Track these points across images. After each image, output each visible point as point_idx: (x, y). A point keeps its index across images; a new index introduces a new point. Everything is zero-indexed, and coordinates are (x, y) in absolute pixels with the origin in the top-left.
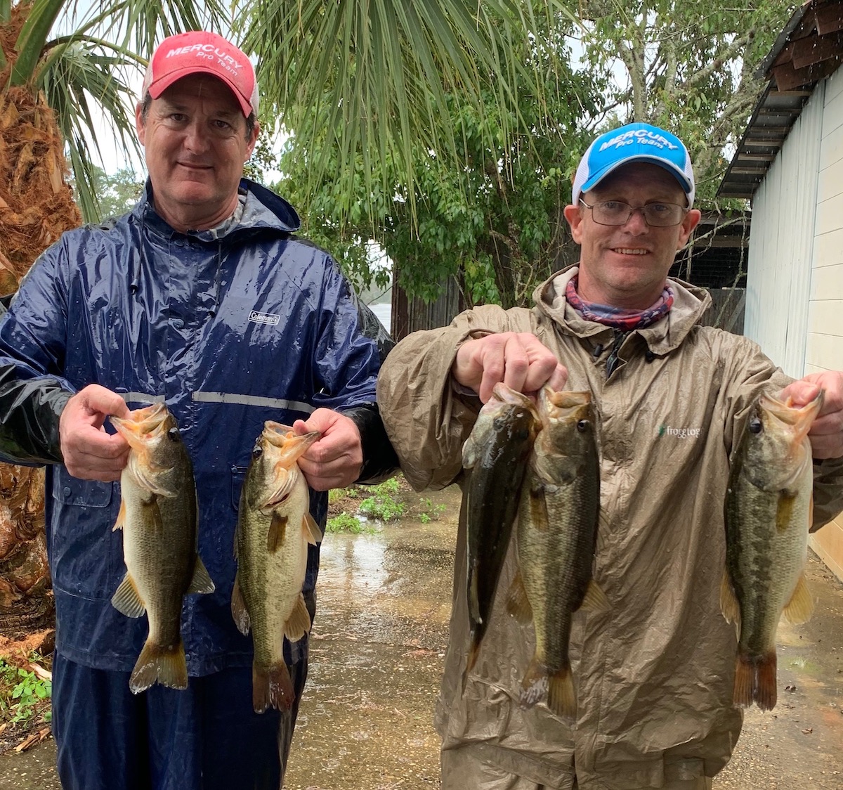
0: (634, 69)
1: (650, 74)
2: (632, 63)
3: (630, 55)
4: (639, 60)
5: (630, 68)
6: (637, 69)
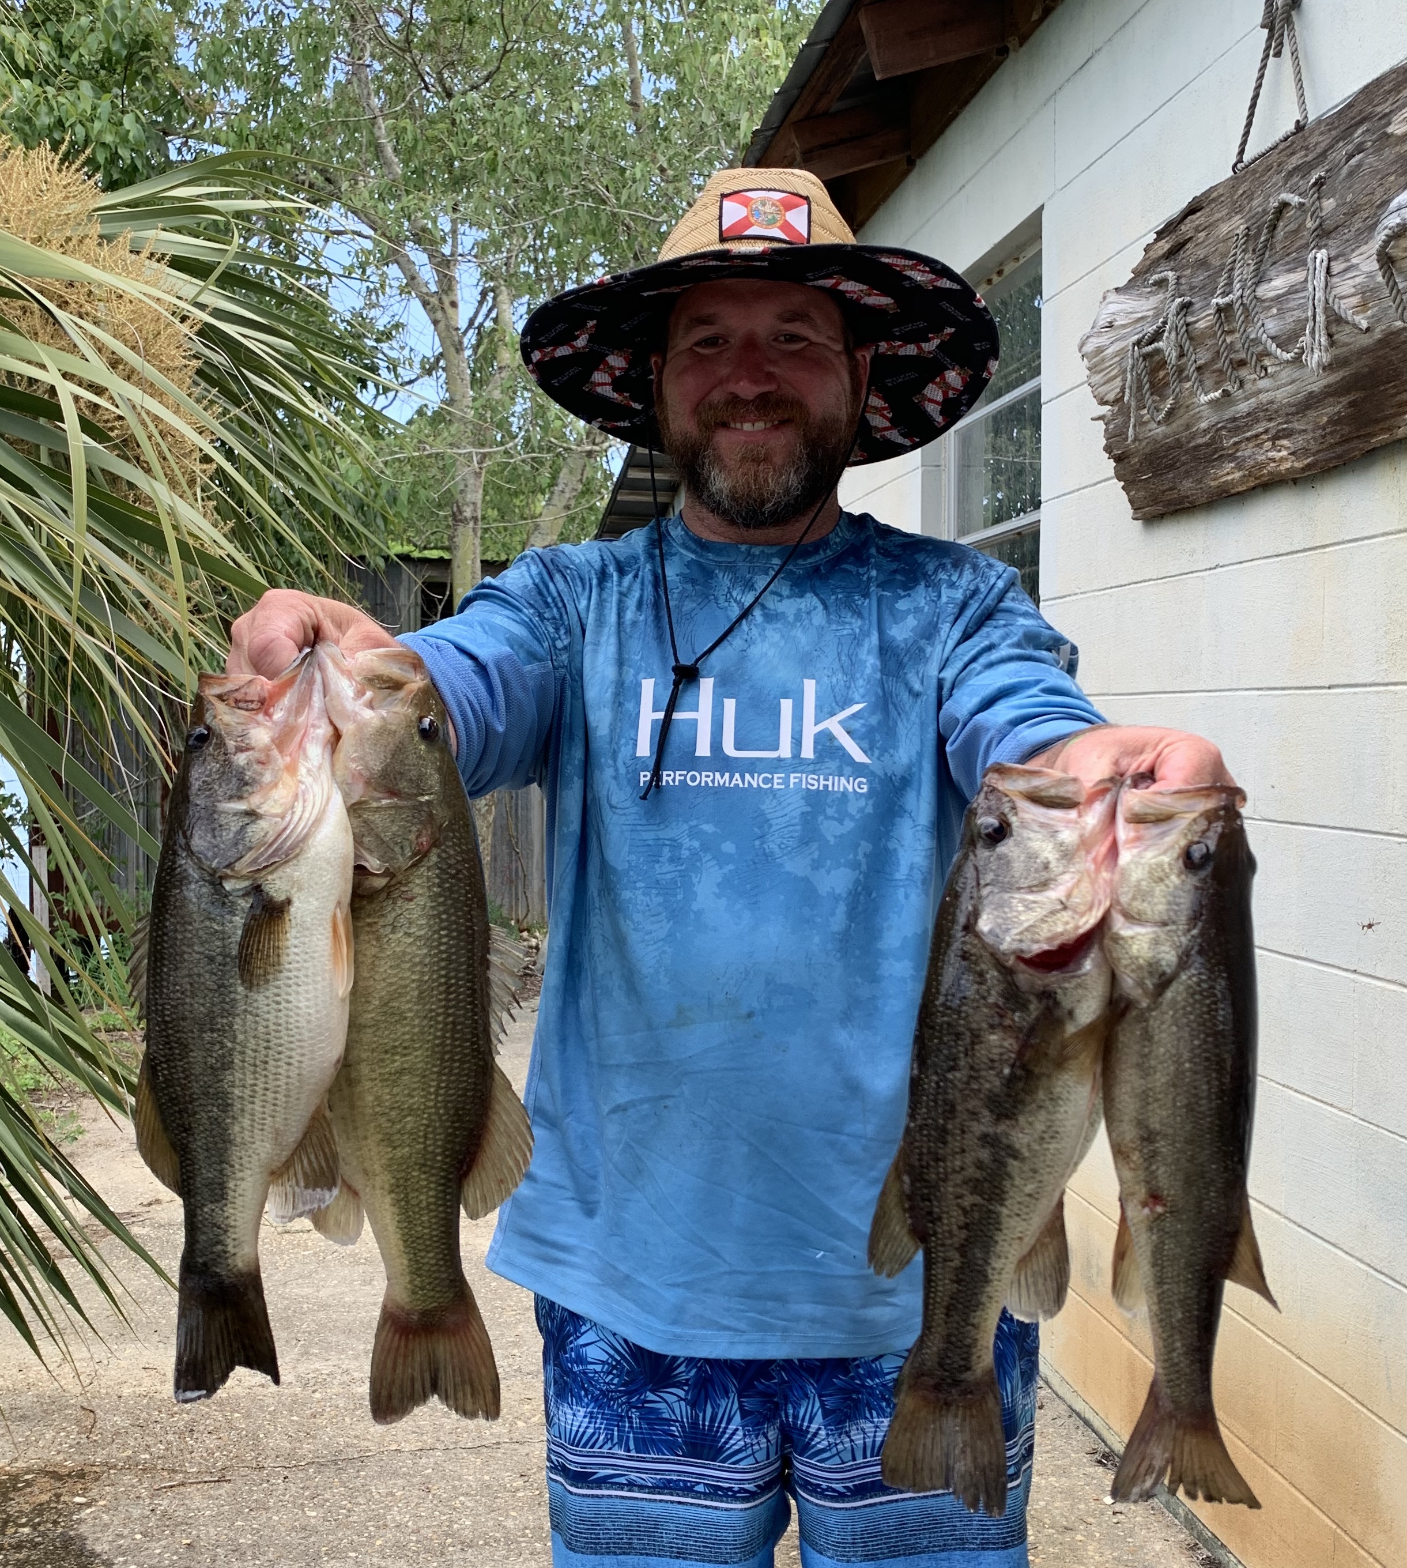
0: (442, 324)
1: (471, 331)
2: (439, 315)
3: (434, 300)
4: (450, 310)
5: (435, 322)
6: (447, 324)
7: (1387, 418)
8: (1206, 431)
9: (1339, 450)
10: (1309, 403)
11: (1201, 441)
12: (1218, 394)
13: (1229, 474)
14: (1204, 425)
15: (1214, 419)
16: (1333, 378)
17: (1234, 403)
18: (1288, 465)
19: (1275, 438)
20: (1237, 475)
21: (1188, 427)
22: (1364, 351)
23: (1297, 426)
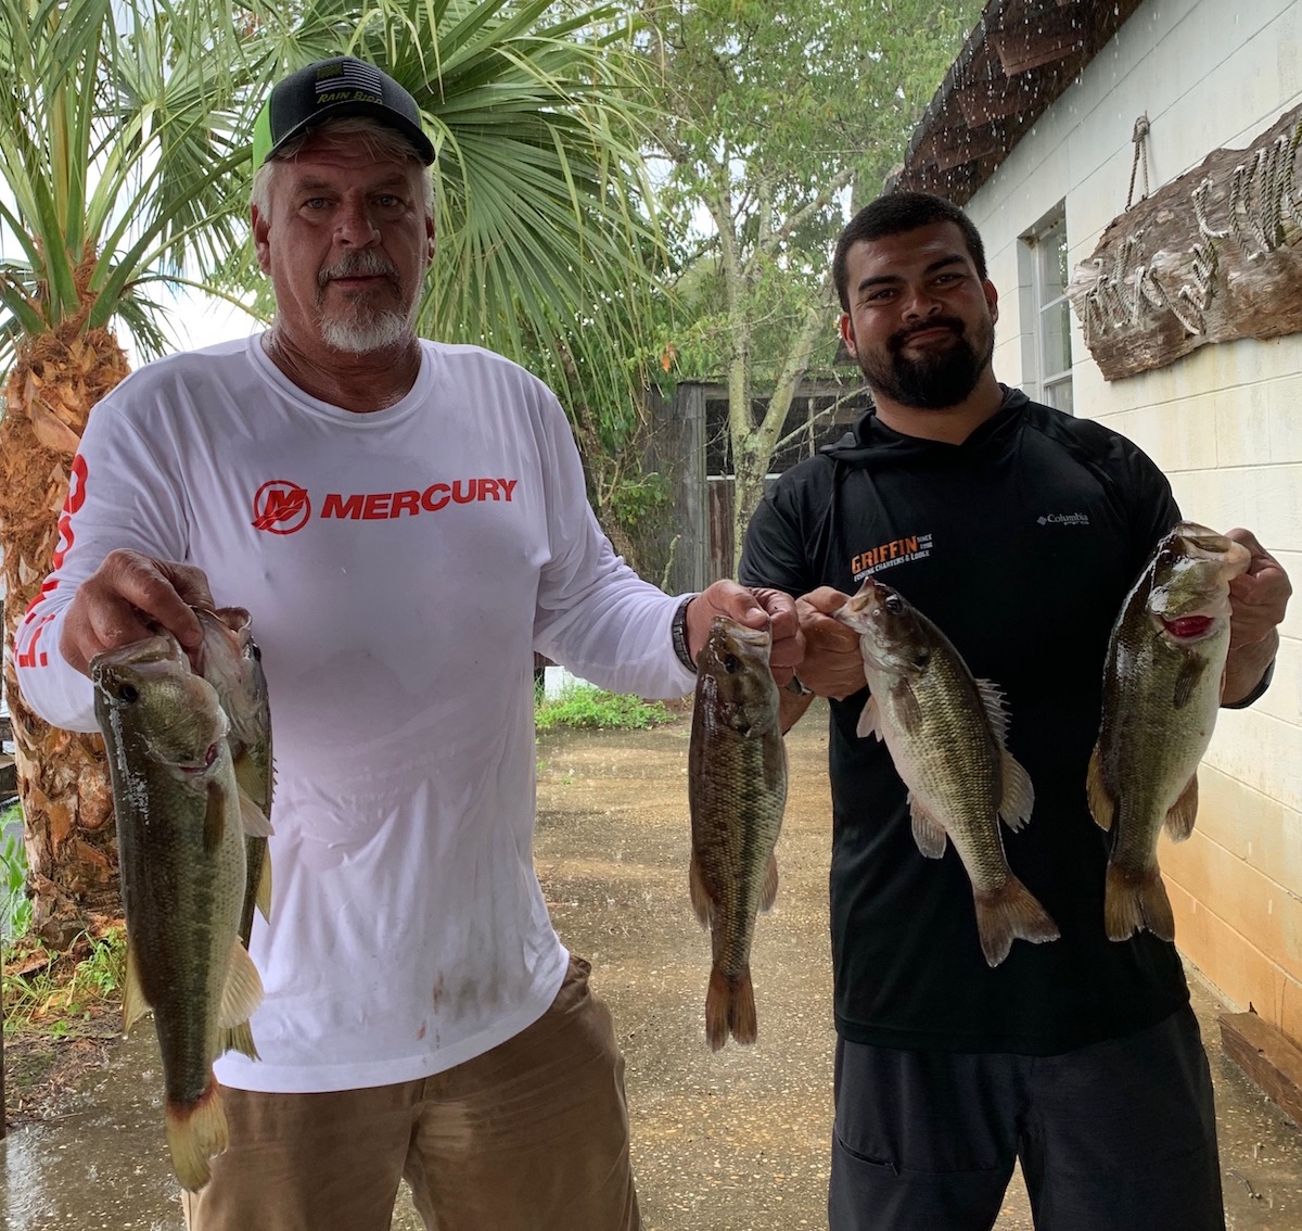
0: (719, 215)
1: (740, 216)
3: (714, 199)
5: (714, 214)
6: (723, 214)
7: (1177, 345)
8: (1121, 341)
9: (1168, 356)
10: (1153, 334)
11: (1121, 345)
12: (1120, 324)
13: (1132, 363)
14: (1120, 338)
15: (1123, 335)
16: (1157, 324)
17: (1129, 329)
18: (1150, 362)
19: (1145, 348)
20: (1135, 364)
21: (1115, 338)
22: (1163, 314)
23: (1151, 344)
